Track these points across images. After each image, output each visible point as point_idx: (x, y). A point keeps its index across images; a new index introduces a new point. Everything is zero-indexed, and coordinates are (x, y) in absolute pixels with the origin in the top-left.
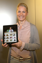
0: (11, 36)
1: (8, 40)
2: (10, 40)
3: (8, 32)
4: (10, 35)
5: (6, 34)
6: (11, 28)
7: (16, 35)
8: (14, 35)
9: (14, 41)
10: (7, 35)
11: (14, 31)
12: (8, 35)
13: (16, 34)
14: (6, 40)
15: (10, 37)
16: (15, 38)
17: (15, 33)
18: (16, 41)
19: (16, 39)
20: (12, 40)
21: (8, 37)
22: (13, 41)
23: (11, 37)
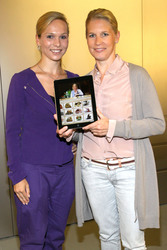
0: (77, 108)
1: (71, 118)
2: (76, 117)
4: (76, 104)
5: (63, 102)
6: (74, 85)
7: (90, 104)
8: (86, 105)
9: (88, 118)
10: (68, 106)
11: (84, 95)
12: (71, 104)
13: (90, 101)
14: (65, 118)
16: (89, 111)
17: (88, 98)
18: (92, 119)
19: (92, 115)
20: (80, 117)
21: (69, 109)
22: (84, 119)
23: (78, 110)
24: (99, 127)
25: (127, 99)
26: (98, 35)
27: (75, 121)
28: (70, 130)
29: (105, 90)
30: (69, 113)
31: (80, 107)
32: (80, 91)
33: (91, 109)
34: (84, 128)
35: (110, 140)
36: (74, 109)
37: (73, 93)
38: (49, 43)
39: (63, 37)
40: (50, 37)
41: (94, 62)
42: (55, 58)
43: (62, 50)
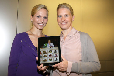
0: (50, 54)
1: (46, 59)
2: (49, 59)
3: (46, 47)
5: (42, 50)
6: (49, 41)
7: (58, 52)
8: (55, 52)
9: (56, 60)
10: (45, 52)
11: (54, 46)
12: (46, 51)
13: (58, 50)
14: (42, 59)
15: (49, 55)
16: (57, 56)
17: (57, 48)
18: (58, 61)
19: (58, 58)
20: (52, 59)
21: (45, 54)
22: (54, 61)
23: (50, 55)
24: (62, 66)
25: (79, 50)
26: (63, 16)
27: (48, 61)
28: (45, 67)
29: (66, 45)
30: (45, 56)
32: (52, 44)
33: (58, 54)
34: (53, 66)
35: (68, 74)
36: (48, 54)
37: (48, 45)
38: (37, 20)
39: (45, 18)
40: (38, 17)
43: (44, 24)
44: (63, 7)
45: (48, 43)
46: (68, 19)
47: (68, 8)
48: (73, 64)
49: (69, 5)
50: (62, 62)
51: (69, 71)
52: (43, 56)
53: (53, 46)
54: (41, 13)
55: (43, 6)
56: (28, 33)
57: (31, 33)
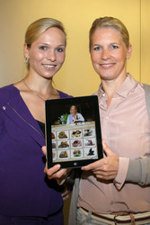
0: (75, 138)
1: (65, 152)
2: (72, 151)
3: (65, 122)
4: (74, 133)
5: (56, 130)
6: (73, 108)
7: (94, 134)
8: (87, 135)
9: (90, 154)
10: (63, 135)
11: (86, 121)
12: (67, 133)
13: (93, 130)
15: (72, 142)
16: (91, 144)
17: (91, 125)
18: (95, 156)
19: (95, 149)
20: (79, 152)
21: (64, 140)
22: (84, 156)
23: (76, 142)
24: (105, 168)
26: (106, 47)
27: (71, 157)
28: (63, 171)
29: (113, 117)
30: (64, 145)
31: (79, 138)
32: (80, 115)
33: (94, 141)
34: (83, 168)
35: (119, 186)
36: (70, 140)
37: (70, 118)
38: (40, 55)
40: (42, 48)
41: (99, 81)
42: (47, 74)
43: (56, 66)
44: (106, 26)
45: (69, 113)
46: (116, 54)
47: (116, 27)
48: (131, 163)
49: (120, 22)
50: (105, 159)
51: (120, 179)
52: (59, 144)
53: (82, 119)
54: (49, 38)
55: (53, 23)
56: (18, 87)
57: (25, 88)
